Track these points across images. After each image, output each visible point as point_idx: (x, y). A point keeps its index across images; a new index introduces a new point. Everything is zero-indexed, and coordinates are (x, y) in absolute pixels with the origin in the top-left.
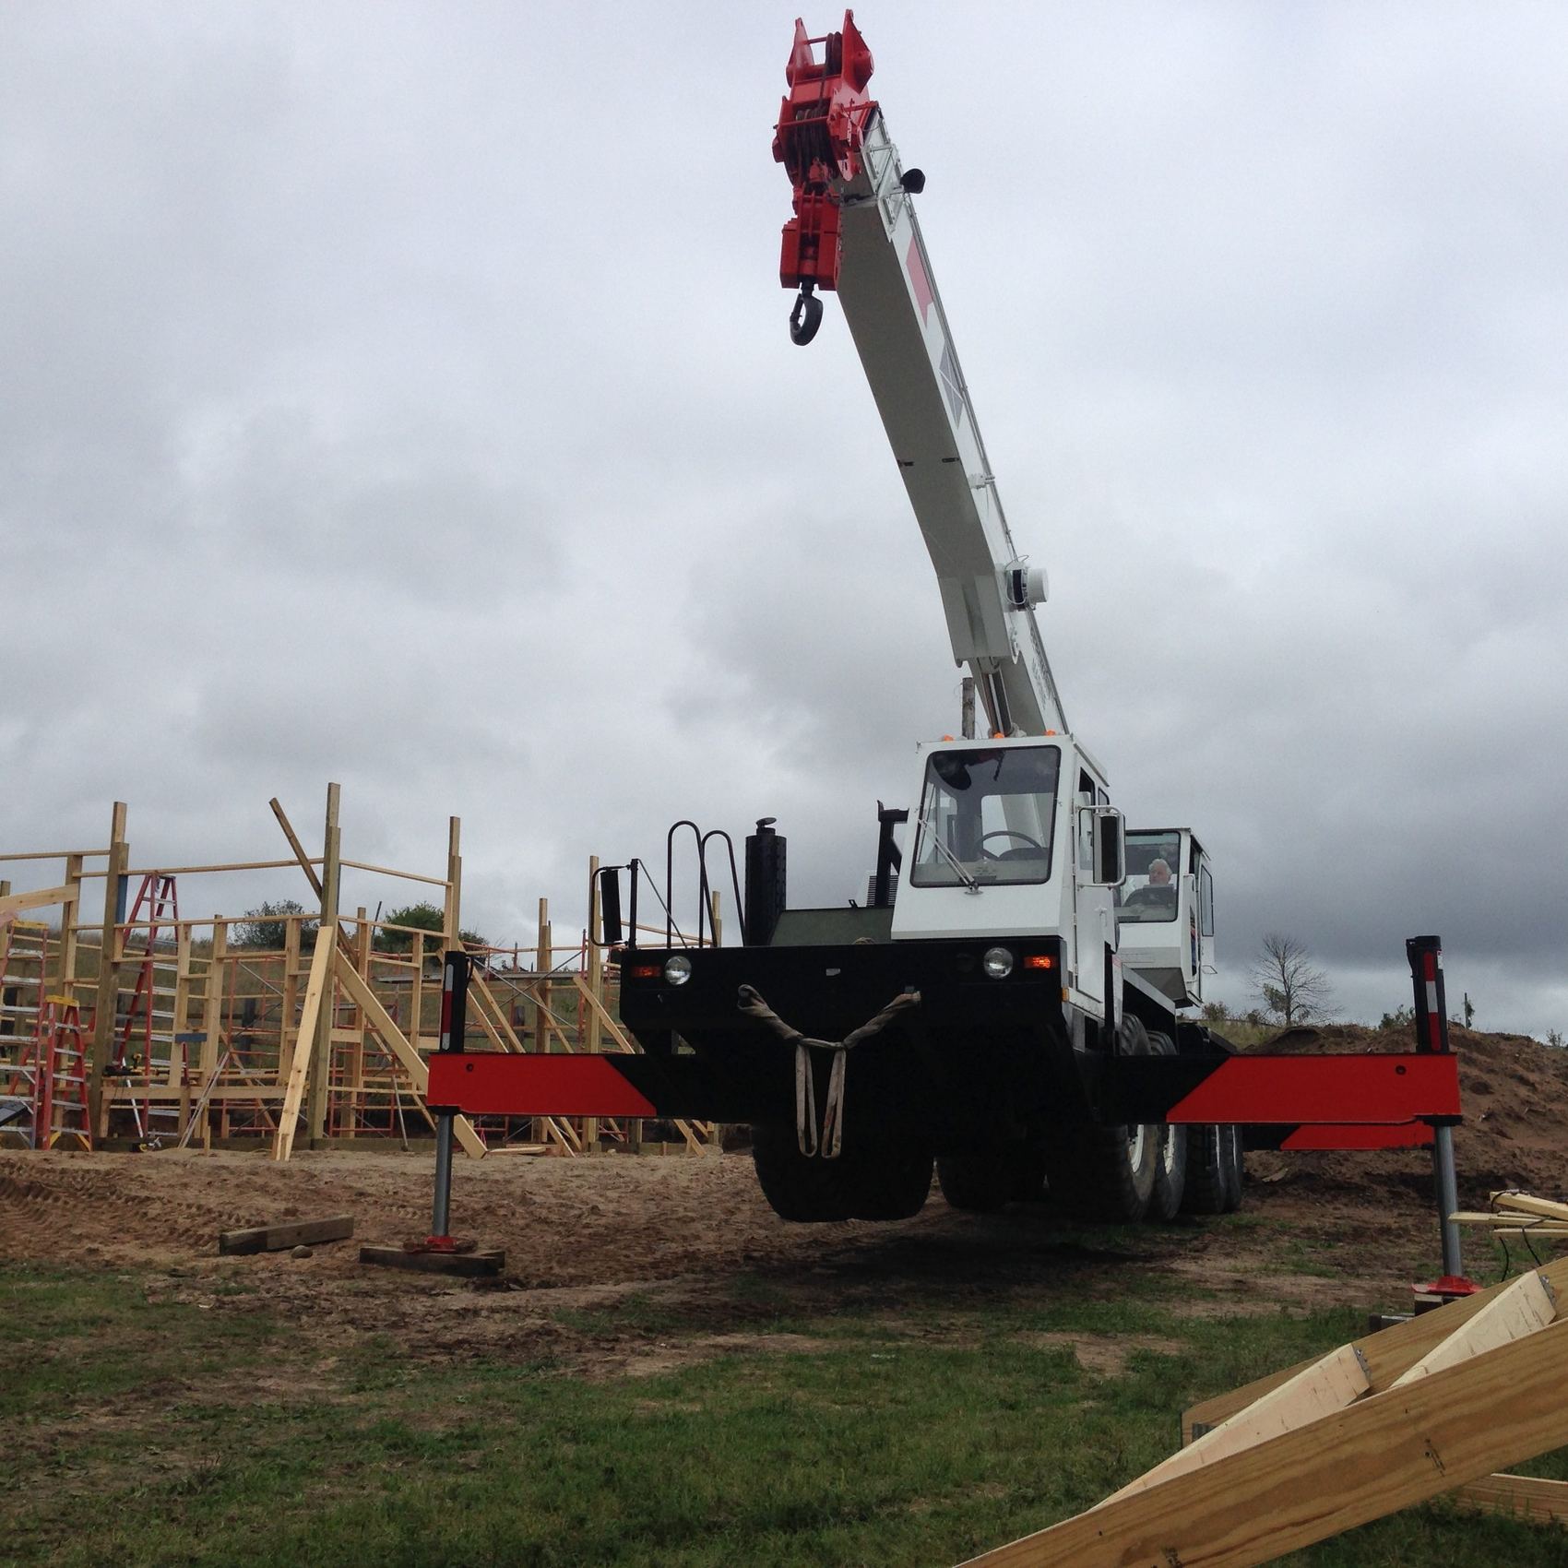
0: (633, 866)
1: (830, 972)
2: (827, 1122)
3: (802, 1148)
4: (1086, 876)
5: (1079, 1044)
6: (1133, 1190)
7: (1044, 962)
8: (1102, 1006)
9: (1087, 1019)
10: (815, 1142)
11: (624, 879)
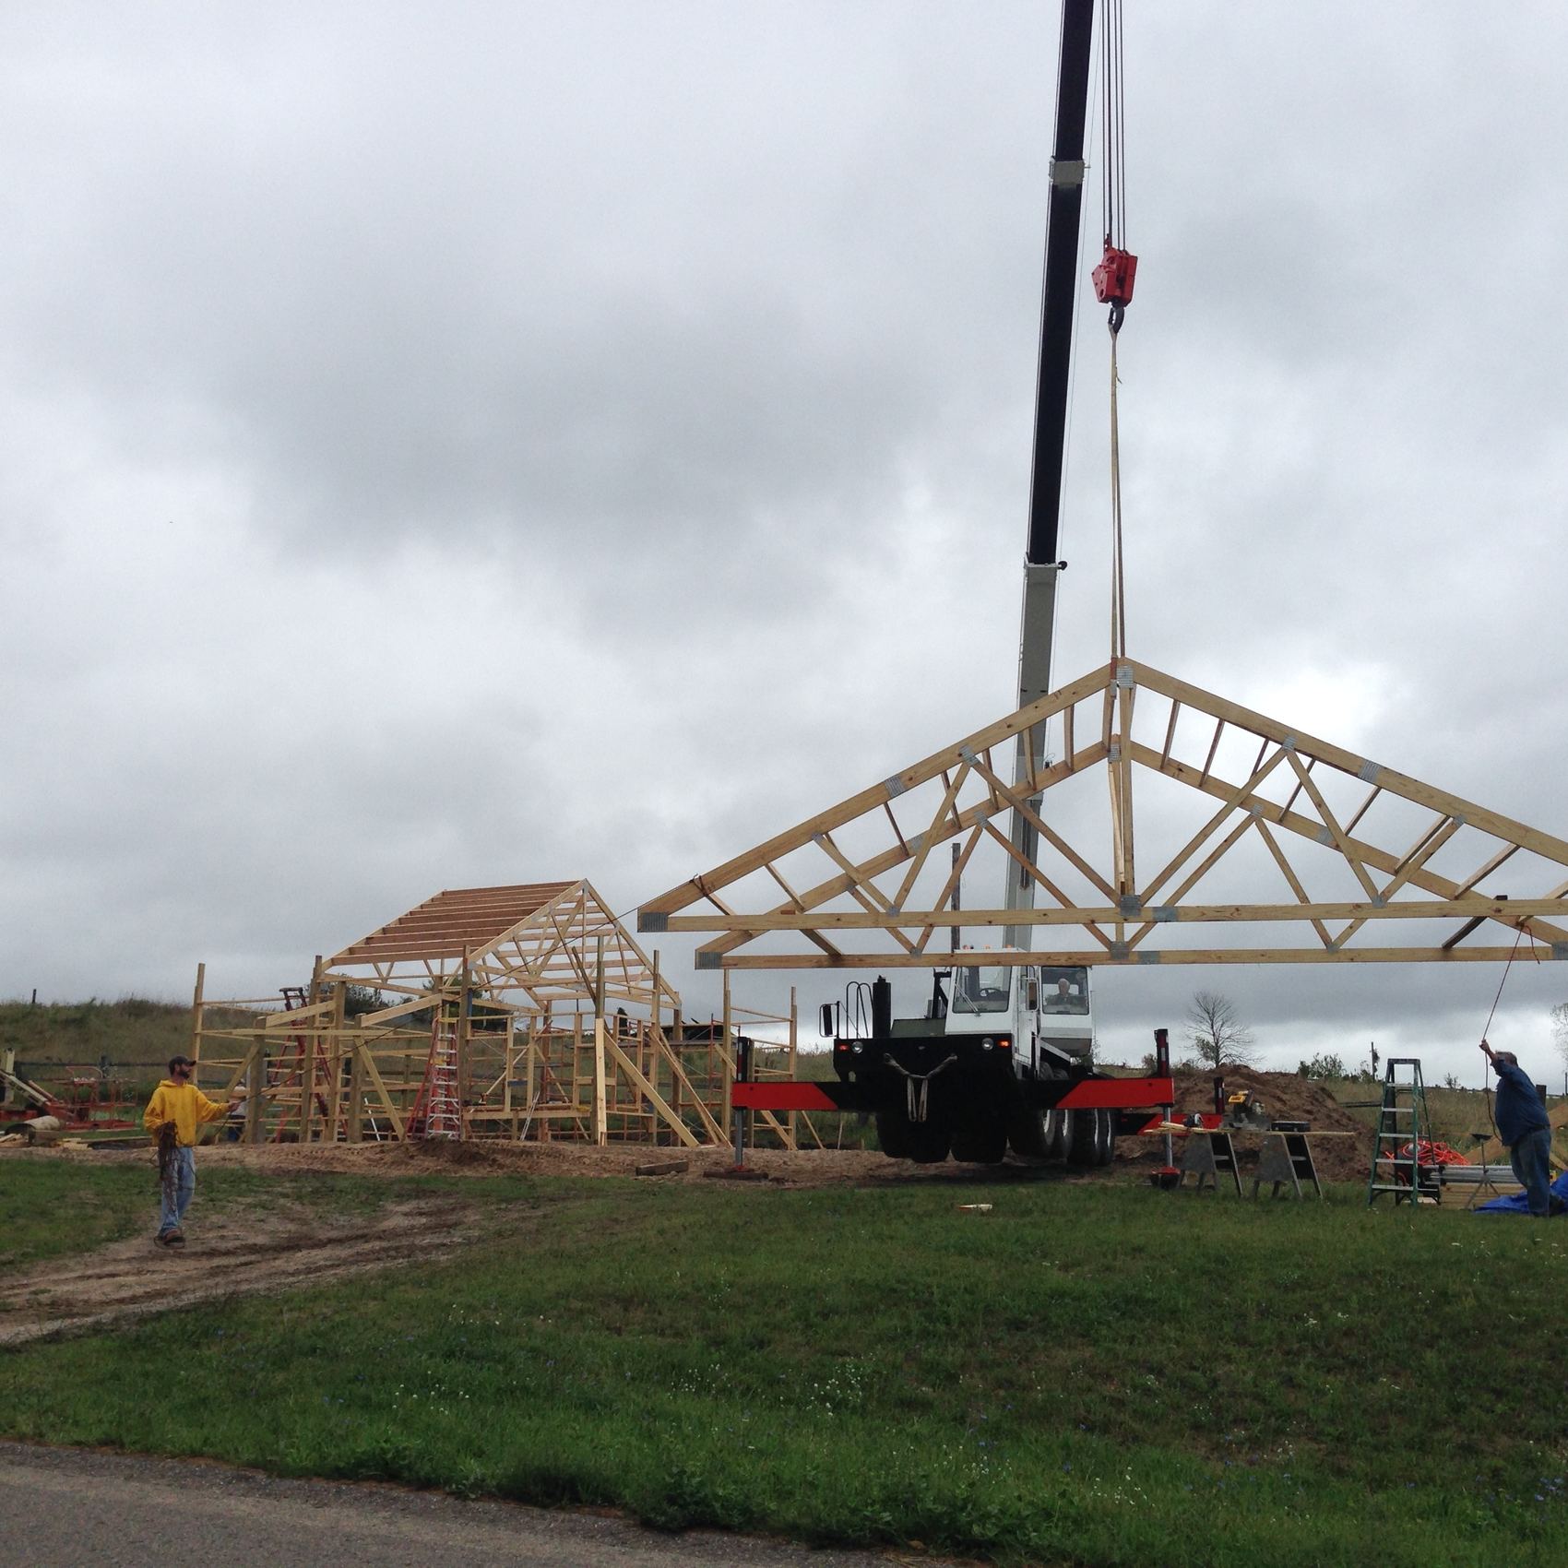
0: (838, 1004)
1: (921, 1048)
2: (920, 1108)
3: (910, 1117)
4: (1023, 1007)
5: (1020, 1076)
6: (1045, 1140)
7: (1006, 1044)
8: (1030, 1060)
9: (1023, 1066)
10: (915, 1115)
11: (834, 1009)
